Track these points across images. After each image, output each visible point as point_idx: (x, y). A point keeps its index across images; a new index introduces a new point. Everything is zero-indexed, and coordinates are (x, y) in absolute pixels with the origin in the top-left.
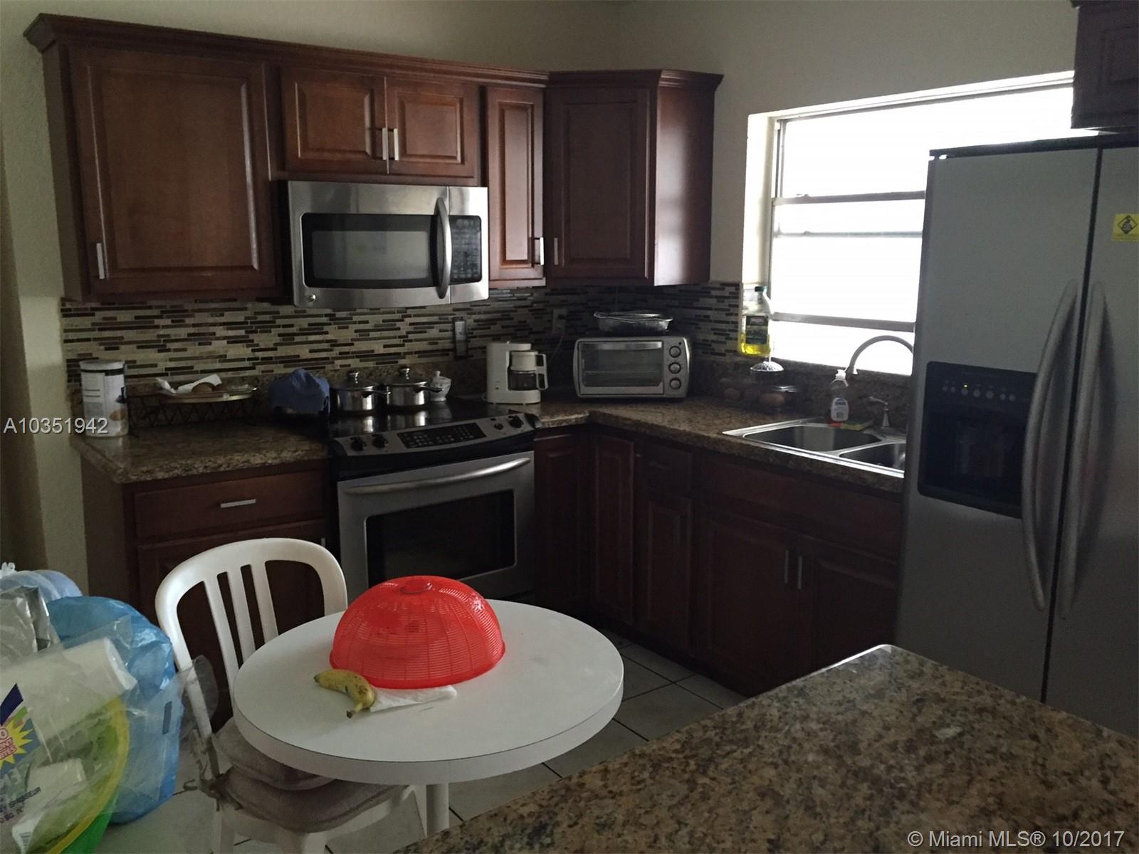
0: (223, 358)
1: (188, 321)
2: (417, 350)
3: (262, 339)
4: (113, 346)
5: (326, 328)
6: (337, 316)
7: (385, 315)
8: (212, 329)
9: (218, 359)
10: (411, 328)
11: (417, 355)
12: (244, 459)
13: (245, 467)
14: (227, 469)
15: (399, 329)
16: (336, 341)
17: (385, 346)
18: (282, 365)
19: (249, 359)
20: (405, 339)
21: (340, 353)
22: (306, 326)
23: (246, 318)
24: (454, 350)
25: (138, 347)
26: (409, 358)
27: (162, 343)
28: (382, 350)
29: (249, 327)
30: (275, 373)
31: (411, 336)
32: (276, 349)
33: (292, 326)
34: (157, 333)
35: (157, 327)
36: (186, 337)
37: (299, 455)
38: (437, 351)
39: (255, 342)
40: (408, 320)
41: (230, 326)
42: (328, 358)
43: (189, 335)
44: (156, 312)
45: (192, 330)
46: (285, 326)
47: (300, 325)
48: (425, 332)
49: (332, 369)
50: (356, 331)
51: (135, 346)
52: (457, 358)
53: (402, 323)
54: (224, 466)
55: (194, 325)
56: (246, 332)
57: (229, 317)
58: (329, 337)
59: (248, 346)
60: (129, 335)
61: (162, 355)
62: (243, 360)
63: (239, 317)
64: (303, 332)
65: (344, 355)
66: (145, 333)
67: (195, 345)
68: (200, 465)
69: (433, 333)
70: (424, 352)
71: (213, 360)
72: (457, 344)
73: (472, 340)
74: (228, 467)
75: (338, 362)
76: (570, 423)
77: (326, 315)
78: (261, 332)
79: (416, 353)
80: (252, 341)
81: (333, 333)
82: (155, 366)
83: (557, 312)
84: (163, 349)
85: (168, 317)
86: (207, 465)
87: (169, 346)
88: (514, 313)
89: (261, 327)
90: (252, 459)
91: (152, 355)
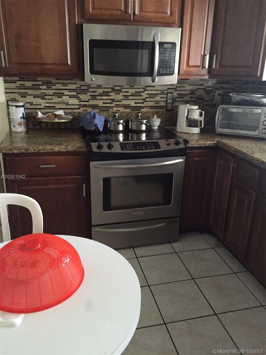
0: (67, 104)
1: (53, 87)
2: (149, 106)
3: (83, 97)
4: (24, 96)
5: (110, 94)
6: (115, 89)
7: (136, 89)
8: (63, 91)
9: (65, 104)
10: (147, 96)
11: (149, 108)
12: (51, 148)
13: (51, 152)
14: (44, 152)
15: (142, 96)
16: (114, 99)
17: (135, 103)
18: (91, 108)
19: (78, 105)
20: (145, 100)
21: (116, 105)
22: (102, 92)
23: (76, 87)
24: (166, 106)
25: (34, 97)
26: (146, 109)
27: (43, 96)
28: (134, 105)
29: (78, 92)
30: (88, 111)
31: (147, 99)
32: (89, 101)
33: (95, 92)
34: (41, 92)
35: (41, 89)
36: (52, 94)
37: (75, 148)
38: (158, 106)
39: (80, 98)
40: (146, 92)
41: (70, 90)
42: (110, 107)
43: (53, 93)
44: (40, 83)
45: (54, 91)
46: (92, 92)
47: (99, 92)
48: (154, 98)
49: (112, 111)
50: (123, 96)
51: (32, 96)
52: (167, 110)
53: (143, 93)
54: (42, 150)
55: (56, 89)
56: (77, 93)
57: (69, 87)
58: (111, 98)
59: (77, 99)
60: (30, 92)
61: (43, 101)
62: (75, 105)
63: (74, 87)
64: (100, 95)
65: (117, 106)
66: (36, 91)
67: (56, 97)
68: (32, 149)
69: (158, 98)
70: (152, 107)
71: (63, 104)
72: (168, 104)
73: (175, 103)
74: (44, 151)
75: (115, 109)
76: (206, 145)
77: (110, 88)
78: (83, 94)
79: (149, 107)
80: (79, 97)
81: (113, 96)
82: (41, 105)
83: (217, 92)
84: (43, 98)
85: (45, 85)
86: (35, 149)
87: (46, 97)
88: (197, 92)
89: (83, 92)
90: (54, 149)
91: (39, 101)
